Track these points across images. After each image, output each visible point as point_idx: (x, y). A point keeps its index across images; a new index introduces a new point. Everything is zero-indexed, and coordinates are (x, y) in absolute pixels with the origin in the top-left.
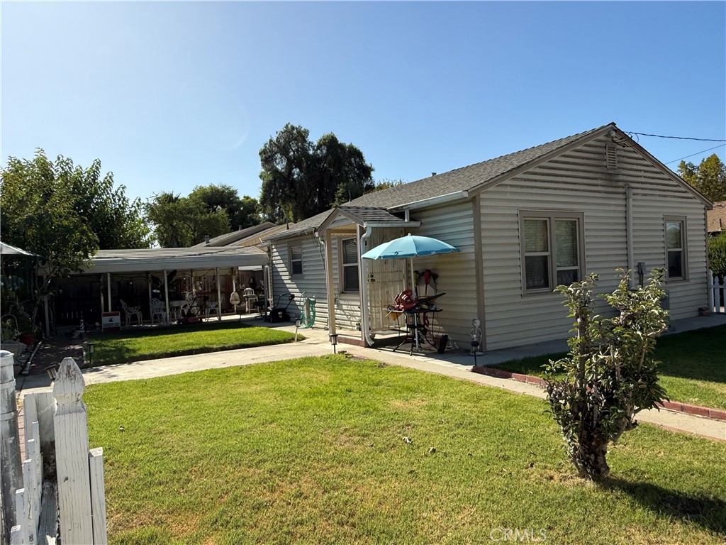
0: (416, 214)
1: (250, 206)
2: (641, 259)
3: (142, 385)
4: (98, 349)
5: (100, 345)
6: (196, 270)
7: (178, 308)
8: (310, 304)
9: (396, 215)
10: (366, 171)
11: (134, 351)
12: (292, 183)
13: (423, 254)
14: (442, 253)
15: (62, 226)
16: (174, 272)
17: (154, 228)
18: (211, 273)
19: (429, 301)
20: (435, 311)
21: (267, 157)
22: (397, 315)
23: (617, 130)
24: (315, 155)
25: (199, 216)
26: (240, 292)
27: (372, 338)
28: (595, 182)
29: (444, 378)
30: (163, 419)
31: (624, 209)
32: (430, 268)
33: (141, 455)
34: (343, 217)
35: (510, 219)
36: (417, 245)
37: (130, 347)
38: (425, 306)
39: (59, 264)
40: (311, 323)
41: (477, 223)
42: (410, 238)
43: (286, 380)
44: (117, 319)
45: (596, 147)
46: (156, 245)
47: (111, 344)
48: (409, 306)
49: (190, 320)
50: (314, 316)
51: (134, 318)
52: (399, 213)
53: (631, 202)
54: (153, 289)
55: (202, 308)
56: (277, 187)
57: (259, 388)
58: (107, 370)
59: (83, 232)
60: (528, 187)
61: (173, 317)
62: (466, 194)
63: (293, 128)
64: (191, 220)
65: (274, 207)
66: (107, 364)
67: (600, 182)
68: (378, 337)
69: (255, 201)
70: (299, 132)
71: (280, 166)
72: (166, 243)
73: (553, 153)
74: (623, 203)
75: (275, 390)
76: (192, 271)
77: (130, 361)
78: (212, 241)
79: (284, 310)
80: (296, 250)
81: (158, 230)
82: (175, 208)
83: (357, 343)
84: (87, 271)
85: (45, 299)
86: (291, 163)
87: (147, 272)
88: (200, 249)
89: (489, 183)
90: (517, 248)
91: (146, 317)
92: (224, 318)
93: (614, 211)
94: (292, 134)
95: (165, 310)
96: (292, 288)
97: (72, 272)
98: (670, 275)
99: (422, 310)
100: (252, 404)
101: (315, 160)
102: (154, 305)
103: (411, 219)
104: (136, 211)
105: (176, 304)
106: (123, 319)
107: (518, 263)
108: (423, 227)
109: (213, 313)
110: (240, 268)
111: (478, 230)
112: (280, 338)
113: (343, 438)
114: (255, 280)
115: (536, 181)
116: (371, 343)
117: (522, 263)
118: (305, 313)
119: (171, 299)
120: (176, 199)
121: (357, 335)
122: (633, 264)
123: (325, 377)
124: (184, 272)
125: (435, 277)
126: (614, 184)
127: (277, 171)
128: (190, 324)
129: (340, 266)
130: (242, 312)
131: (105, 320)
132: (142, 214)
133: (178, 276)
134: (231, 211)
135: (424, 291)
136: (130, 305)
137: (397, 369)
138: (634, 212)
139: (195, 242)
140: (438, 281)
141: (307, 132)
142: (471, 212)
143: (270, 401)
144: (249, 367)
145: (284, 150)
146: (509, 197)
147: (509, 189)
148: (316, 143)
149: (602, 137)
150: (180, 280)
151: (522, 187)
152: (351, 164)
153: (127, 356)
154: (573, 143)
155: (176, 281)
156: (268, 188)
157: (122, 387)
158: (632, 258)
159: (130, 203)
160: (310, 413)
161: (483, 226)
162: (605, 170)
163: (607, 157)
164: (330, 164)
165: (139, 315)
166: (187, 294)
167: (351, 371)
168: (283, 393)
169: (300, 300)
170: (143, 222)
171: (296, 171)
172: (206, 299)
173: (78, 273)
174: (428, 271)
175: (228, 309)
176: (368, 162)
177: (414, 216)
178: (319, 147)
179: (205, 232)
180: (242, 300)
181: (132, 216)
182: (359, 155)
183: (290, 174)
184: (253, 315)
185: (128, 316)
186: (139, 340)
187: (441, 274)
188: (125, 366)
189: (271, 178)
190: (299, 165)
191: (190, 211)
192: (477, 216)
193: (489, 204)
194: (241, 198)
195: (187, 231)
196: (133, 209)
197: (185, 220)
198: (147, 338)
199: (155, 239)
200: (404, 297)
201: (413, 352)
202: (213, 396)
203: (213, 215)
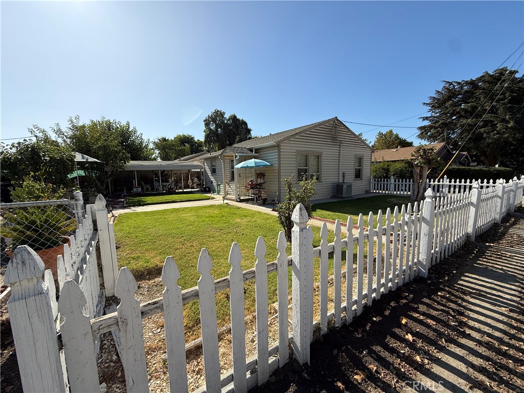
0: (257, 150)
1: (200, 144)
2: (344, 171)
3: (146, 213)
4: (131, 201)
5: (131, 199)
6: (173, 170)
7: (166, 186)
8: (219, 185)
9: (250, 151)
10: (249, 131)
11: (145, 202)
12: (218, 135)
13: (257, 166)
14: (266, 166)
15: (114, 150)
16: (164, 171)
17: (158, 152)
18: (179, 172)
19: (260, 185)
20: (262, 188)
21: (207, 124)
22: (248, 190)
23: (338, 120)
24: (227, 123)
25: (177, 148)
26: (192, 180)
27: (239, 198)
28: (327, 140)
29: (259, 212)
30: (151, 224)
31: (338, 151)
32: (262, 172)
33: (139, 235)
34: (229, 151)
35: (293, 154)
36: (256, 163)
37: (144, 200)
38: (258, 187)
39: (114, 166)
40: (219, 193)
41: (279, 155)
42: (253, 160)
43: (201, 213)
44: (140, 189)
45: (329, 126)
46: (159, 160)
47: (136, 199)
48: (252, 186)
49: (171, 190)
50: (220, 190)
51: (147, 189)
52: (251, 150)
53: (342, 149)
54: (155, 178)
55: (176, 185)
56: (211, 136)
57: (189, 215)
58: (133, 208)
59: (123, 153)
60: (300, 141)
61: (164, 189)
62: (275, 144)
63: (218, 111)
64: (173, 149)
65: (210, 145)
66: (134, 206)
67: (330, 140)
68: (241, 198)
69: (202, 142)
70: (221, 113)
71: (213, 127)
72: (163, 159)
73: (311, 128)
74: (339, 149)
75: (195, 215)
76: (172, 171)
77: (143, 205)
78: (182, 159)
79: (209, 188)
80: (214, 163)
81: (159, 153)
82: (166, 144)
83: (234, 200)
84: (126, 170)
85: (109, 180)
86: (217, 126)
87: (153, 171)
88: (177, 161)
89: (284, 139)
90: (295, 165)
91: (153, 189)
92: (184, 190)
93: (335, 152)
94: (218, 114)
95: (160, 186)
96: (212, 179)
97: (120, 170)
98: (355, 178)
99: (257, 188)
100: (186, 220)
101: (227, 125)
102: (156, 184)
103: (255, 153)
104: (148, 145)
105: (165, 184)
106: (142, 189)
107: (295, 171)
108: (260, 156)
109: (181, 188)
110: (192, 170)
111: (279, 158)
112: (205, 198)
113: (214, 230)
114: (199, 175)
115: (303, 139)
116: (238, 200)
117: (297, 171)
118: (216, 188)
119: (162, 182)
120: (168, 140)
121: (233, 197)
122: (341, 173)
123: (216, 212)
124: (168, 171)
125: (264, 175)
126: (335, 141)
127: (211, 129)
128: (171, 192)
129: (230, 170)
130: (194, 188)
131: (135, 190)
132: (151, 146)
133: (165, 173)
134: (192, 146)
135: (260, 181)
136: (146, 183)
137: (244, 209)
138: (343, 153)
139: (175, 159)
140: (265, 177)
141: (224, 113)
142: (277, 151)
143: (192, 219)
144: (188, 208)
145: (214, 120)
146: (292, 145)
147: (292, 142)
148: (228, 118)
149: (331, 123)
150: (166, 174)
151: (298, 141)
152: (242, 128)
153: (142, 204)
154: (320, 124)
155: (165, 175)
156: (207, 137)
157: (138, 214)
158: (341, 170)
159: (145, 141)
160: (205, 222)
161: (281, 156)
162: (332, 136)
163: (333, 131)
164: (233, 128)
165: (150, 188)
166: (170, 180)
167: (227, 210)
168: (198, 216)
169: (215, 184)
170: (152, 149)
171: (219, 130)
172: (177, 182)
173: (122, 170)
174: (261, 173)
175: (187, 187)
176: (249, 127)
177: (257, 151)
178: (229, 120)
179: (180, 154)
180: (193, 183)
181: (146, 146)
182: (246, 124)
183: (217, 131)
184: (197, 189)
185: (145, 188)
186: (148, 197)
187: (266, 174)
188: (141, 207)
189: (208, 132)
190: (221, 128)
191: (173, 145)
192: (279, 152)
193: (284, 148)
194: (196, 141)
195: (172, 154)
196: (146, 144)
197: (171, 149)
198: (152, 197)
199: (158, 157)
200: (250, 183)
201: (253, 204)
202: (171, 217)
203: (183, 147)
